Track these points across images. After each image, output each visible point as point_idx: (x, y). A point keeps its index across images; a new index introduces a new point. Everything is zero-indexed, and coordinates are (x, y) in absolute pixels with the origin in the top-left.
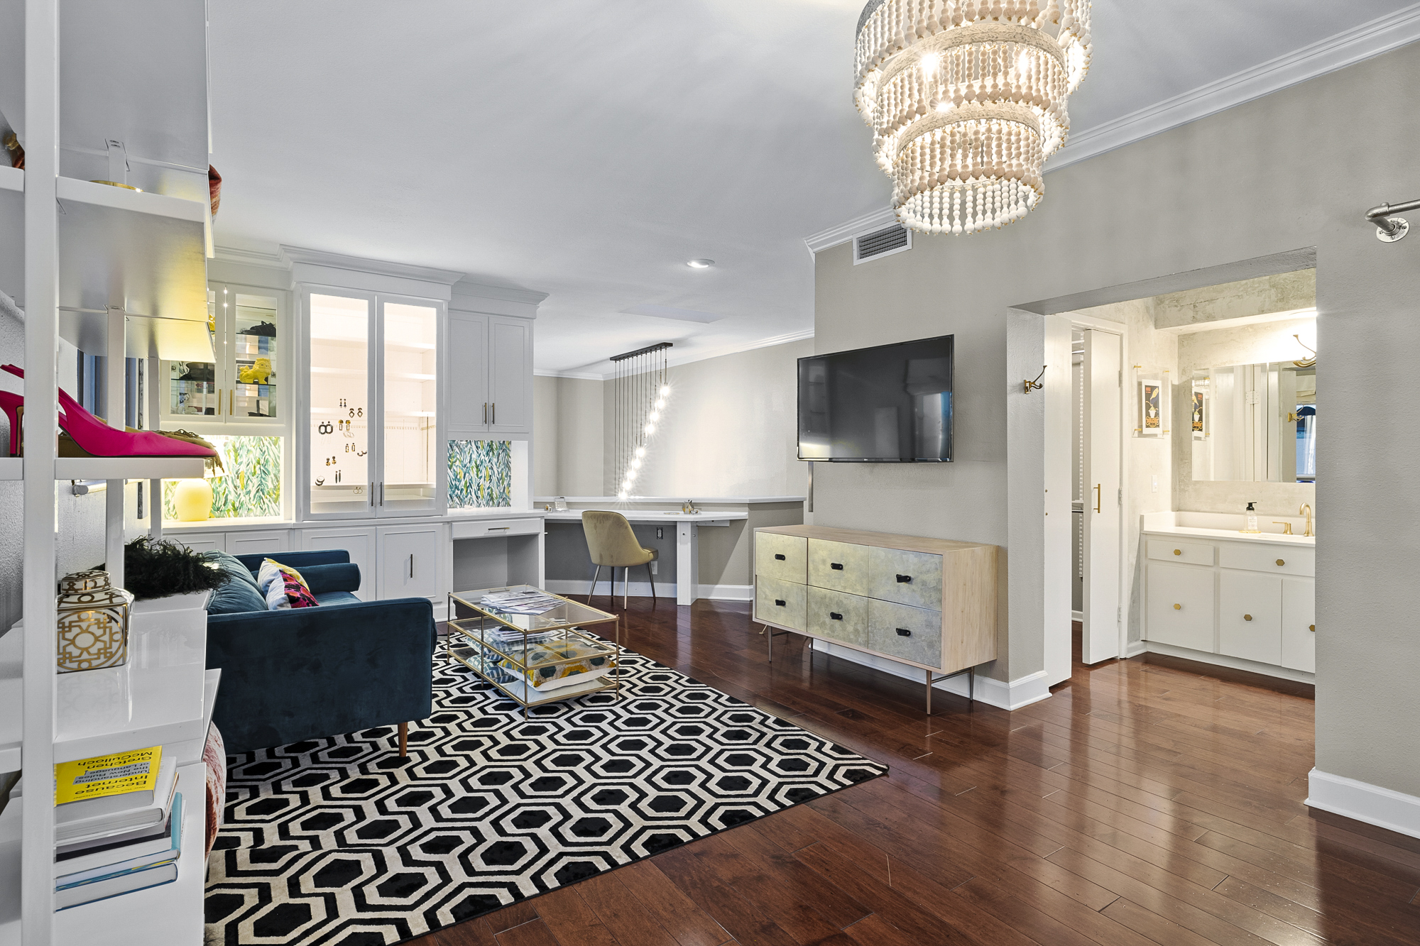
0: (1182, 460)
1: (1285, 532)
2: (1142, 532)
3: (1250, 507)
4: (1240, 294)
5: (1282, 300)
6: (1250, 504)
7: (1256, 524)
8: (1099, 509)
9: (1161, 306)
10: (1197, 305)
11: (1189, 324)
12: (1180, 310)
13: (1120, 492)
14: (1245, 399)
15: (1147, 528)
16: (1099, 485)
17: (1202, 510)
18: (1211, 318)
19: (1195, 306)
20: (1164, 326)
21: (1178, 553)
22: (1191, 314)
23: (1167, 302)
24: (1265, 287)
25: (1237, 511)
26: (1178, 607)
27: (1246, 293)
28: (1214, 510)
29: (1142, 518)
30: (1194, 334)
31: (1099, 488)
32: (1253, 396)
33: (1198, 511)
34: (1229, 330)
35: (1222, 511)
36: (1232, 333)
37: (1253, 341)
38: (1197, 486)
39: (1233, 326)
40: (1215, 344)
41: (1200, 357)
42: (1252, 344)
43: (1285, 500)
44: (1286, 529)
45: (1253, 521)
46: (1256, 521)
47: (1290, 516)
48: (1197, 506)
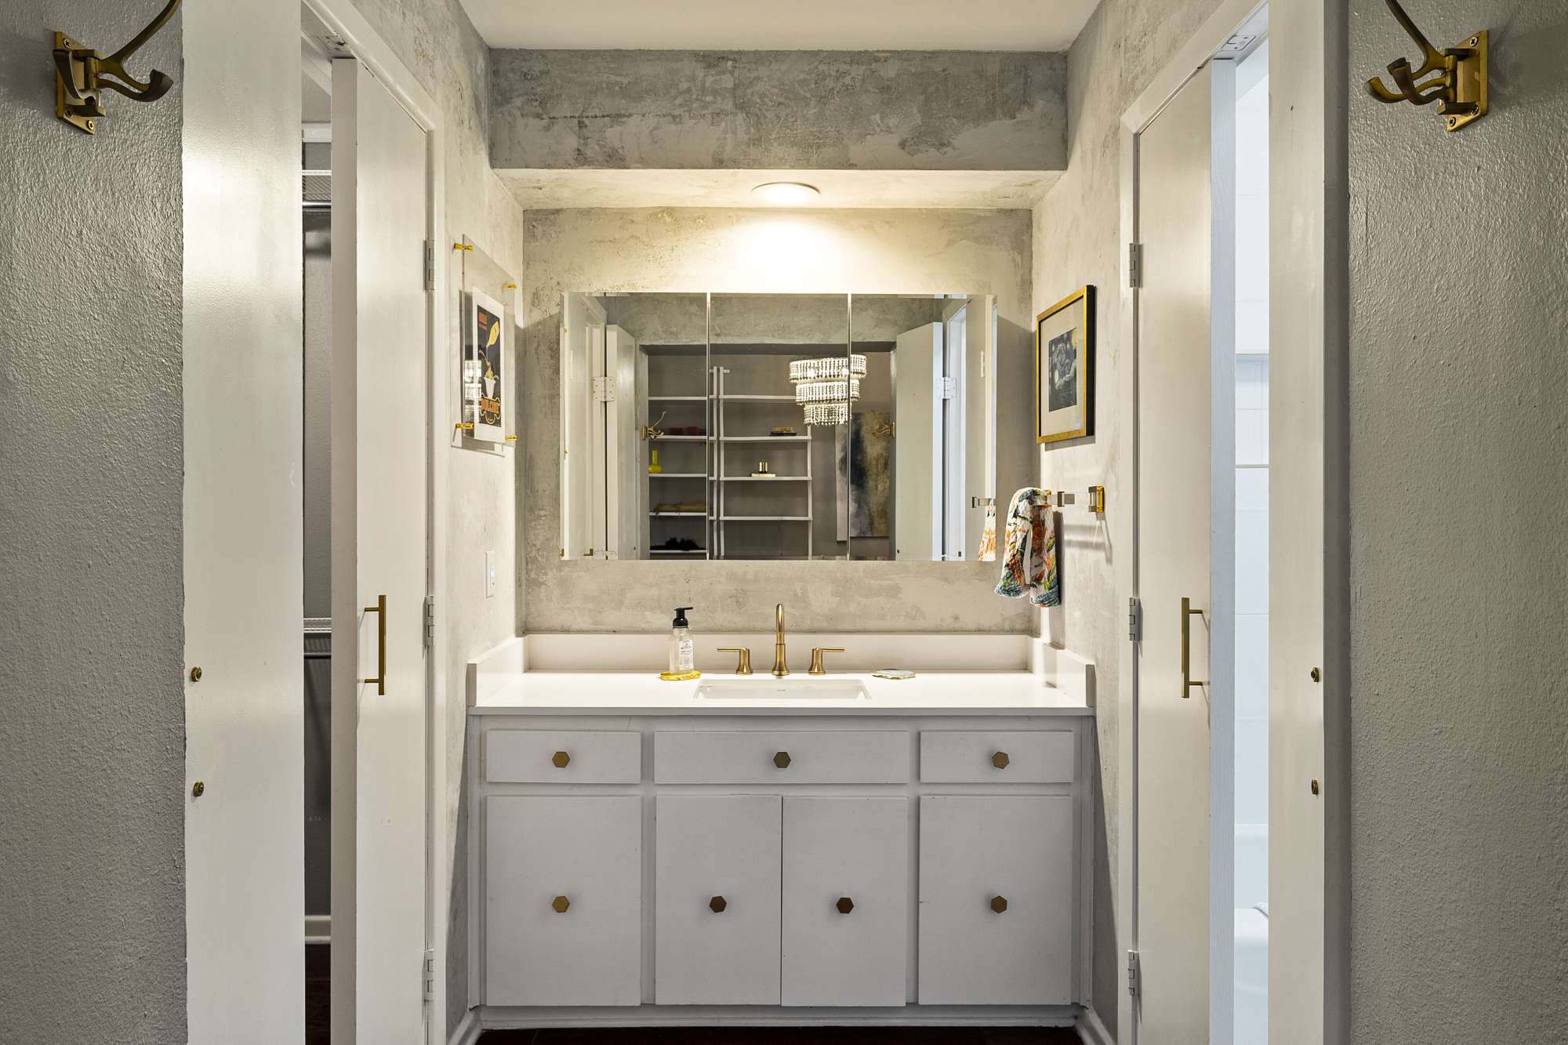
0: (532, 510)
1: (739, 670)
2: (472, 712)
3: (680, 621)
4: (676, 113)
5: (756, 142)
6: (681, 612)
7: (691, 656)
8: (380, 681)
9: (505, 109)
10: (587, 122)
11: (568, 166)
12: (547, 129)
13: (428, 609)
14: (592, 392)
15: (483, 701)
16: (382, 599)
17: (575, 627)
18: (615, 160)
19: (581, 125)
20: (510, 163)
21: (561, 760)
22: (572, 142)
23: (518, 102)
24: (724, 107)
25: (644, 626)
26: (561, 905)
27: (689, 111)
28: (600, 627)
29: (471, 671)
30: (558, 211)
31: (381, 609)
32: (605, 387)
33: (566, 631)
34: (627, 214)
35: (615, 628)
36: (633, 222)
37: (674, 245)
38: (562, 573)
39: (636, 206)
40: (601, 242)
41: (569, 268)
42: (670, 252)
43: (731, 597)
44: (742, 662)
45: (687, 650)
46: (692, 649)
47: (739, 631)
48: (565, 619)
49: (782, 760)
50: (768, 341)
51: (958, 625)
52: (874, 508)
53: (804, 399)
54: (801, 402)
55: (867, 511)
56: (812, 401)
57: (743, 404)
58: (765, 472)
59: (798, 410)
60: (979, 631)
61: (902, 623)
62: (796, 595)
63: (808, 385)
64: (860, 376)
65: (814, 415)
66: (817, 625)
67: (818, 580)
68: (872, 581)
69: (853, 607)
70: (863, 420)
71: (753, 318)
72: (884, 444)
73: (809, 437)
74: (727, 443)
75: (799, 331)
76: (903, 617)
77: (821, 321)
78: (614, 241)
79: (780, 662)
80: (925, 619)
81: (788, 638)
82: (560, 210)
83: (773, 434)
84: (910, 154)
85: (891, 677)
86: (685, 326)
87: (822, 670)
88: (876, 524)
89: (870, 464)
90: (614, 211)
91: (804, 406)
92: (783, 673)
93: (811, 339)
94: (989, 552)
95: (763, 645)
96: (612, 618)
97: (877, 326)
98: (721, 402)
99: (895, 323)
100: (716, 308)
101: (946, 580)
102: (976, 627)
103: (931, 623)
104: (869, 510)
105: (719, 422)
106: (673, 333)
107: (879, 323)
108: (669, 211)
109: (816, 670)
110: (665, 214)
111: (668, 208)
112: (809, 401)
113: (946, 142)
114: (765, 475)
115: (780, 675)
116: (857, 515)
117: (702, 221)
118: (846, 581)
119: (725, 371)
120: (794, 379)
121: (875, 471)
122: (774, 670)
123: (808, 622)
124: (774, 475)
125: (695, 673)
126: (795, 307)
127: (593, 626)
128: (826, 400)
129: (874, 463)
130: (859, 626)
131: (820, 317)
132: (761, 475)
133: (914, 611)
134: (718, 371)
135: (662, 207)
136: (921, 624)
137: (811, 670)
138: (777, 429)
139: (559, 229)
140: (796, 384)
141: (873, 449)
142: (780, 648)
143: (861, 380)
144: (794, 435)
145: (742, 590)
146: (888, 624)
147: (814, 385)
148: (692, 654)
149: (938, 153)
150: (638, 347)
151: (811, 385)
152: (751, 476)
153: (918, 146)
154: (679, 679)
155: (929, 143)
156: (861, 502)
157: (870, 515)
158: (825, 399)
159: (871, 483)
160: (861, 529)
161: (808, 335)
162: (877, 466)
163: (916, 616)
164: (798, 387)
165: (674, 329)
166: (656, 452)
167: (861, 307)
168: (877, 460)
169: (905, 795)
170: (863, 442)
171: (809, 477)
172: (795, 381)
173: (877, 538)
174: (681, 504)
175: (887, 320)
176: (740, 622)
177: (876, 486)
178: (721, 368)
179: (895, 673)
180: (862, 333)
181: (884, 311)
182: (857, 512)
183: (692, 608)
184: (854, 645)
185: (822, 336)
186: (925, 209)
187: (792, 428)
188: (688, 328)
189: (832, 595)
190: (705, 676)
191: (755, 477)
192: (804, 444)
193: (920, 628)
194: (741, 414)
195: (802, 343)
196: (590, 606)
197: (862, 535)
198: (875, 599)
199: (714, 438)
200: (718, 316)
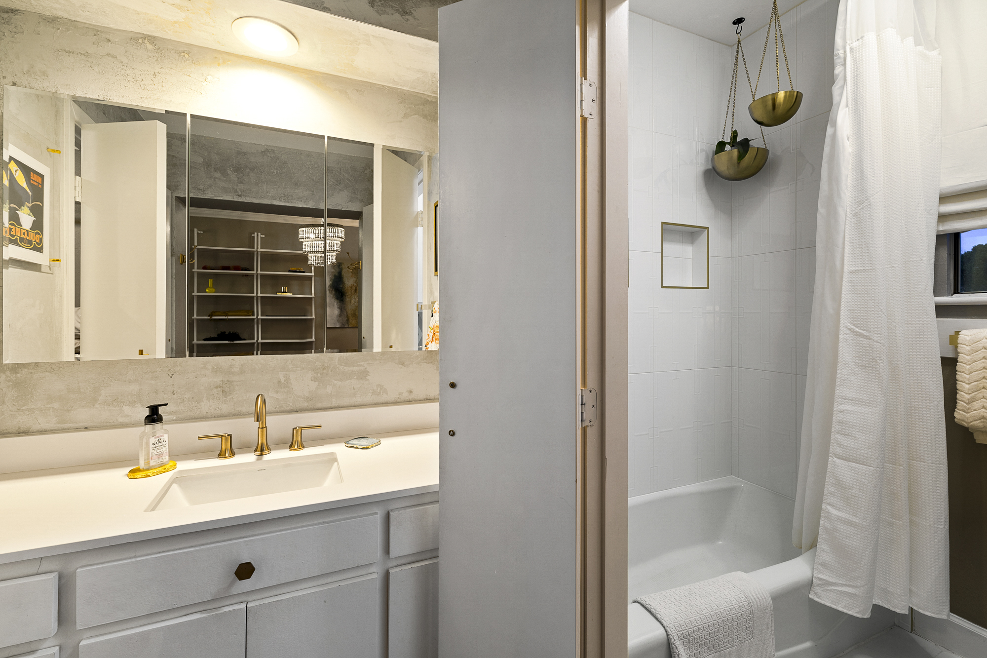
1: (221, 455)
3: (154, 416)
6: (154, 409)
7: (165, 449)
25: (121, 420)
28: (68, 425)
30: (13, 11)
33: (26, 433)
34: (102, 32)
35: (86, 425)
36: (109, 41)
37: (156, 71)
38: (19, 375)
39: (112, 26)
40: (70, 52)
41: (28, 71)
42: (152, 77)
43: (217, 387)
44: (224, 448)
45: (160, 444)
46: (167, 442)
47: (226, 416)
48: (23, 421)
49: (245, 571)
50: (276, 203)
51: (411, 397)
52: (349, 312)
53: (308, 250)
54: (305, 252)
55: (345, 313)
56: (313, 252)
57: (272, 254)
58: (286, 292)
59: (305, 258)
60: (427, 400)
61: (369, 399)
62: (279, 382)
63: (310, 243)
64: (341, 240)
65: (312, 259)
66: (299, 405)
67: (300, 368)
68: (345, 368)
69: (329, 389)
70: (343, 266)
71: (265, 187)
72: (355, 279)
73: (313, 274)
74: (262, 275)
75: (298, 198)
76: (370, 394)
77: (314, 194)
78: (87, 54)
79: (262, 445)
80: (387, 394)
81: (271, 420)
82: (16, 10)
83: (290, 271)
84: (378, 12)
85: (361, 447)
86: (210, 186)
87: (302, 446)
88: (350, 320)
89: (347, 289)
90: (86, 26)
91: (308, 254)
92: (264, 452)
93: (306, 204)
94: (434, 343)
95: (246, 428)
96: (82, 415)
97: (350, 201)
98: (259, 253)
99: (362, 201)
100: (238, 178)
101: (403, 364)
102: (425, 397)
103: (391, 397)
104: (347, 313)
105: (257, 263)
106: (201, 190)
107: (351, 200)
108: (152, 39)
109: (296, 447)
110: (146, 41)
111: (150, 36)
112: (311, 252)
113: (408, 11)
114: (285, 294)
115: (262, 454)
116: (340, 315)
117: (186, 56)
118: (324, 369)
119: (262, 236)
120: (301, 239)
121: (350, 293)
122: (256, 450)
123: (291, 404)
124: (291, 294)
125: (171, 463)
126: (296, 184)
127: (58, 425)
128: (321, 252)
129: (349, 289)
130: (334, 403)
131: (313, 192)
132: (283, 294)
133: (379, 389)
134: (258, 235)
135: (143, 34)
136: (384, 398)
137: (291, 446)
138: (293, 269)
139: (15, 30)
140: (303, 242)
141: (349, 282)
142: (262, 432)
143: (341, 242)
144: (304, 272)
145: (228, 381)
146: (359, 400)
147: (314, 242)
148: (167, 447)
149: (400, 18)
150: (174, 197)
151: (312, 243)
152: (276, 294)
153: (384, 7)
154: (148, 476)
155: (394, 8)
156: (342, 309)
157: (347, 316)
158: (320, 250)
159: (348, 299)
160: (342, 323)
161: (305, 202)
162: (351, 291)
163: (380, 392)
164: (304, 244)
165: (202, 187)
166: (212, 280)
167: (340, 188)
168: (351, 288)
169: (375, 575)
170: (343, 278)
171: (313, 296)
172: (302, 240)
173: (351, 327)
174: (229, 311)
175: (357, 198)
176: (225, 408)
177: (351, 302)
178: (259, 234)
179: (364, 442)
180: (341, 205)
181: (355, 193)
182: (340, 314)
183: (167, 404)
184: (330, 420)
185: (314, 203)
186: (387, 86)
187: (302, 269)
188: (213, 188)
189: (312, 380)
190: (183, 466)
191: (279, 295)
192: (310, 278)
193: (383, 401)
194: (270, 260)
195: (301, 206)
196: (56, 405)
197: (343, 326)
198: (348, 382)
199: (255, 272)
200: (239, 183)
